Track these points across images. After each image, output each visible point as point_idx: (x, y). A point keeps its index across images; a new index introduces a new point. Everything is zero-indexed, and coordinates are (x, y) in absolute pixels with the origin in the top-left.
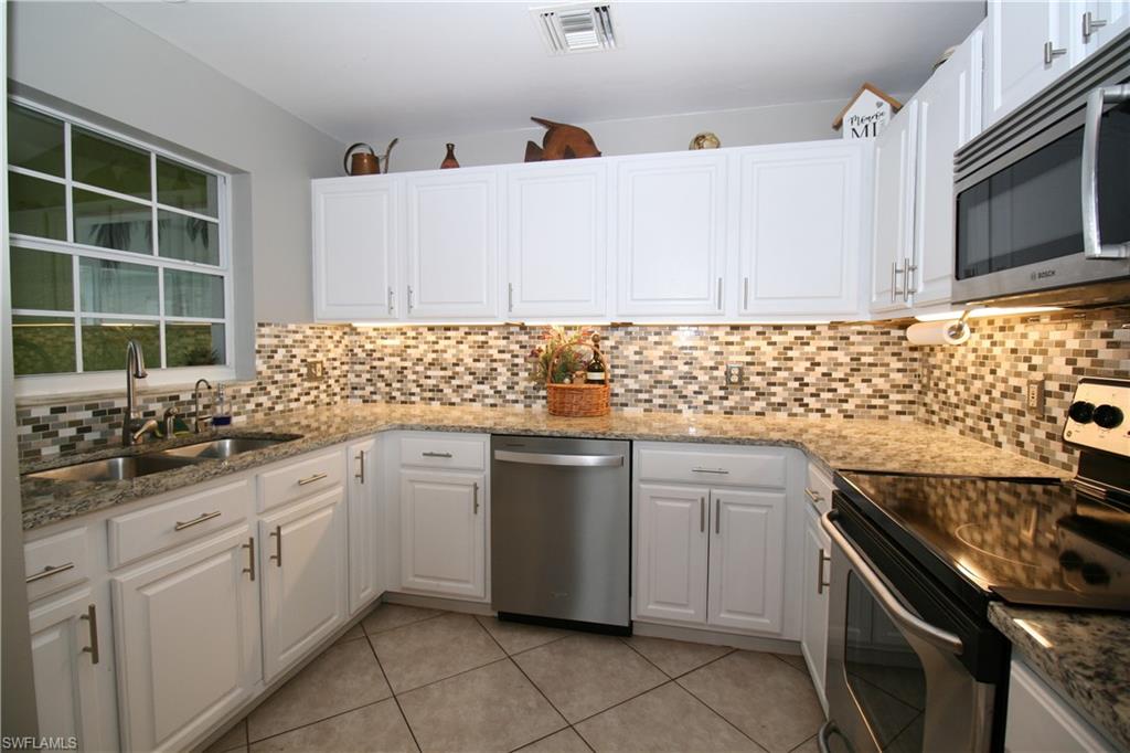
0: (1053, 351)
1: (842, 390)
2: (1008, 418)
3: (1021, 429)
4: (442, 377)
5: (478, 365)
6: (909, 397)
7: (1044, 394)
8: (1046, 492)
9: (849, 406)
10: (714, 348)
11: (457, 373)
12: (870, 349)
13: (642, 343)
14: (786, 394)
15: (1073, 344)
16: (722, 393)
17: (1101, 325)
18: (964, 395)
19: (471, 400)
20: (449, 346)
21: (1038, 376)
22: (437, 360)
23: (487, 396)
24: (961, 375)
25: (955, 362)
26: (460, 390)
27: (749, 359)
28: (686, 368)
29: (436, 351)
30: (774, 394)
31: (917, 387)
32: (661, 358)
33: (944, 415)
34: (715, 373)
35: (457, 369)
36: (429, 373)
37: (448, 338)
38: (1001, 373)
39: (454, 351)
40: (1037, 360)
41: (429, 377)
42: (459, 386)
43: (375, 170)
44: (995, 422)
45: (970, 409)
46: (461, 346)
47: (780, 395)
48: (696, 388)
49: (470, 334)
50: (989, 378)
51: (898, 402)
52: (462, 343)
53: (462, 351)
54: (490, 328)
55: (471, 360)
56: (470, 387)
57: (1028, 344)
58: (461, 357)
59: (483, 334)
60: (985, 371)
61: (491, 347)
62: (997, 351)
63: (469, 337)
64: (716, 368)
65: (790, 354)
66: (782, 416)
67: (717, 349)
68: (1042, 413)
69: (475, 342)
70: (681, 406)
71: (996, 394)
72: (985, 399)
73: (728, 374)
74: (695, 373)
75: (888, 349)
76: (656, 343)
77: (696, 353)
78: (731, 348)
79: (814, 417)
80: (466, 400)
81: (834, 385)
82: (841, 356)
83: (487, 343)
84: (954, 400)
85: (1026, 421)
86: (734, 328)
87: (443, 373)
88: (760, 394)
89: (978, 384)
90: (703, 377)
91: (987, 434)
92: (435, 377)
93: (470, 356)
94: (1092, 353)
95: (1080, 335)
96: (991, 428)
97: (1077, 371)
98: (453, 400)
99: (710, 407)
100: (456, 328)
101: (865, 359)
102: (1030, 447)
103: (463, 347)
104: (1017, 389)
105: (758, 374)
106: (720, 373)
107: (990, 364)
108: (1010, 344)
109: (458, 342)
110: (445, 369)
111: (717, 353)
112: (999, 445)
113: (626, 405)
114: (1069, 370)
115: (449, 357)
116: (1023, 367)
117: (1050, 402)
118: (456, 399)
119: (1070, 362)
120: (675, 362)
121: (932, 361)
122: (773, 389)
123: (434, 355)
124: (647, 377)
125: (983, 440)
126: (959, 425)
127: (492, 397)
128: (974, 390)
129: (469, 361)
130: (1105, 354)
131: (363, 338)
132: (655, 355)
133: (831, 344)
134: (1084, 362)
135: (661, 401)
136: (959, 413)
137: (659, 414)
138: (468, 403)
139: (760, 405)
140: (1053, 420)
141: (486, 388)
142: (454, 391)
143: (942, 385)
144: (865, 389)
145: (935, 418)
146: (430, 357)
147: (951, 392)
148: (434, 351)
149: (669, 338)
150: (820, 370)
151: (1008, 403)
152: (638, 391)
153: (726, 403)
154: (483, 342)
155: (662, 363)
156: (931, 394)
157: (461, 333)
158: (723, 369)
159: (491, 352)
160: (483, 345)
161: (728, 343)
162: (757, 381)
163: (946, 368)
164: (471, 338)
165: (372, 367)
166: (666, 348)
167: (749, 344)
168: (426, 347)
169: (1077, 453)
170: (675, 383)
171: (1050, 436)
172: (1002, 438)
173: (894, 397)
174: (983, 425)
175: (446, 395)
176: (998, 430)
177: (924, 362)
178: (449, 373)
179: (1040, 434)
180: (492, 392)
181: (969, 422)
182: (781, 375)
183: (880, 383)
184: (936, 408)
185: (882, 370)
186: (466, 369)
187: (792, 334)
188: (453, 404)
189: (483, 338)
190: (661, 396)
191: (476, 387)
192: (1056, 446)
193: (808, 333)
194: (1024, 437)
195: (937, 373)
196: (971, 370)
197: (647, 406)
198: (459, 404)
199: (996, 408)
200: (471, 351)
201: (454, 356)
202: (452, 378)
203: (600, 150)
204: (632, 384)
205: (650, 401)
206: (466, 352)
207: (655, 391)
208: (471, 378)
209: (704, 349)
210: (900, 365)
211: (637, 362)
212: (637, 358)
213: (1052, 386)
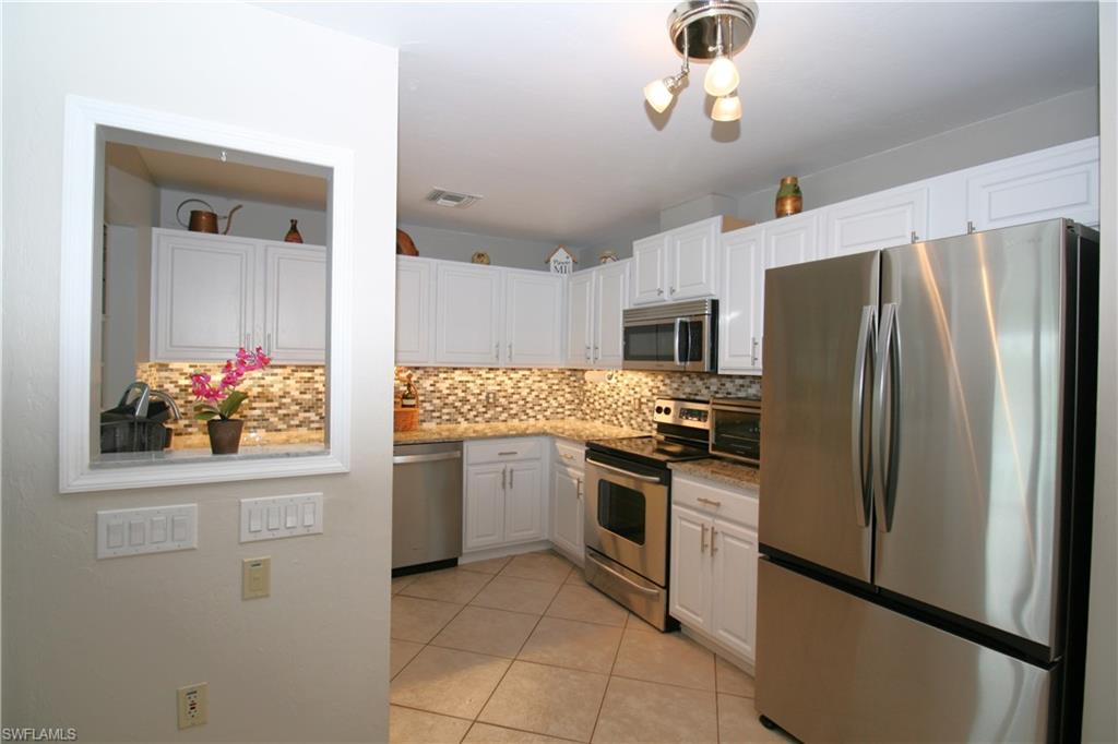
0: (644, 386)
1: (545, 405)
2: (625, 414)
3: (631, 418)
4: (268, 408)
5: (305, 396)
6: (573, 407)
7: (641, 403)
8: (643, 443)
9: (547, 413)
10: (479, 382)
11: (284, 404)
12: (556, 382)
13: (435, 378)
14: (518, 408)
15: (651, 384)
16: (484, 410)
17: (660, 377)
18: (604, 405)
19: (297, 426)
20: (276, 382)
21: (638, 396)
22: (262, 393)
23: (313, 422)
24: (602, 395)
25: (598, 389)
26: (287, 418)
27: (498, 388)
28: (463, 394)
29: (263, 386)
30: (511, 409)
31: (577, 401)
32: (448, 388)
33: (593, 415)
34: (480, 397)
35: (284, 400)
36: (254, 405)
37: (276, 375)
38: (622, 394)
39: (281, 386)
40: (637, 389)
41: (255, 409)
42: (285, 415)
43: (214, 230)
44: (620, 416)
45: (607, 411)
46: (288, 382)
47: (515, 409)
48: (469, 407)
49: (297, 371)
50: (616, 397)
51: (569, 410)
52: (288, 378)
53: (289, 386)
54: (317, 367)
55: (298, 393)
56: (297, 415)
57: (634, 382)
58: (287, 390)
59: (309, 371)
60: (614, 393)
61: (317, 382)
62: (619, 385)
63: (296, 374)
64: (480, 394)
65: (520, 385)
66: (516, 422)
67: (481, 382)
68: (640, 410)
69: (301, 378)
70: (461, 419)
71: (620, 404)
72: (614, 406)
73: (488, 397)
74: (468, 398)
75: (564, 381)
76: (445, 379)
77: (468, 385)
78: (489, 381)
79: (532, 421)
80: (292, 426)
81: (541, 402)
82: (544, 386)
83: (313, 378)
84: (598, 407)
85: (633, 415)
86: (491, 369)
87: (269, 404)
88: (505, 409)
89: (611, 399)
90: (473, 400)
91: (616, 422)
92: (260, 408)
93: (297, 389)
94: (658, 388)
95: (653, 380)
96: (618, 419)
97: (653, 394)
98: (279, 427)
99: (477, 419)
100: (284, 367)
101: (555, 387)
102: (635, 426)
103: (291, 382)
104: (630, 402)
105: (504, 397)
106: (483, 397)
107: (616, 391)
108: (626, 382)
109: (285, 378)
110: (272, 401)
111: (481, 385)
112: (622, 426)
113: (424, 421)
114: (649, 394)
115: (276, 390)
116: (632, 392)
117: (643, 406)
118: (282, 426)
119: (650, 391)
120: (456, 391)
121: (585, 388)
122: (512, 406)
123: (260, 390)
124: (438, 401)
125: (614, 425)
126: (601, 419)
127: (317, 422)
128: (609, 402)
129: (296, 394)
130: (662, 388)
131: (177, 374)
132: (443, 386)
133: (539, 379)
134: (655, 391)
135: (447, 417)
136: (601, 414)
137: (445, 426)
138: (295, 428)
139: (505, 415)
140: (644, 414)
141: (312, 416)
142: (280, 419)
143: (592, 400)
144: (555, 404)
145: (588, 417)
146: (256, 390)
147: (596, 404)
148: (259, 386)
149: (453, 375)
150: (534, 393)
151: (626, 408)
152: (433, 411)
153: (486, 416)
154: (310, 378)
155: (448, 392)
156: (585, 405)
157: (288, 370)
158: (484, 394)
159: (316, 386)
160: (309, 380)
161: (488, 379)
162: (502, 401)
163: (593, 391)
164: (298, 375)
165: (186, 402)
166: (450, 381)
167: (499, 379)
168: (251, 382)
169: (655, 426)
170: (456, 404)
171: (644, 420)
172: (623, 423)
173: (567, 407)
174: (614, 418)
175: (272, 423)
176: (621, 420)
177: (581, 388)
178: (276, 404)
179: (640, 420)
180: (317, 418)
181: (607, 417)
182: (516, 397)
183: (561, 399)
184: (588, 412)
185: (561, 393)
186: (293, 400)
187: (521, 373)
188: (280, 430)
189: (309, 375)
190: (448, 414)
191: (302, 415)
192: (646, 424)
193: (527, 373)
194: (633, 422)
195: (588, 394)
196: (607, 393)
197: (438, 421)
198: (285, 430)
199: (620, 410)
200: (298, 385)
201: (280, 390)
202: (280, 408)
203: (418, 249)
204: (428, 406)
205: (439, 417)
206: (293, 386)
207: (445, 411)
208: (297, 407)
209: (474, 382)
210: (569, 390)
211: (432, 391)
212: (432, 388)
213: (644, 400)
